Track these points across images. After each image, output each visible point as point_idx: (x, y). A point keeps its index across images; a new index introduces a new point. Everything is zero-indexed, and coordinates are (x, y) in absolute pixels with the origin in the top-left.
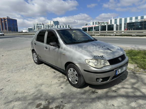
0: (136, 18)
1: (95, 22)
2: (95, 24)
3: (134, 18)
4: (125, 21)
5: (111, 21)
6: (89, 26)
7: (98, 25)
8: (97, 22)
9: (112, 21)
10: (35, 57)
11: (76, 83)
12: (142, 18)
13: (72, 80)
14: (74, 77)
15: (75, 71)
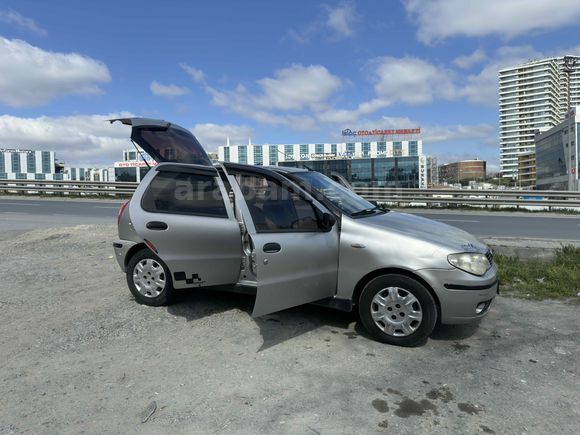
3: (296, 148)
5: (227, 150)
9: (230, 153)
10: (145, 277)
11: (413, 329)
12: (319, 150)
13: (394, 326)
14: (402, 314)
15: (410, 295)
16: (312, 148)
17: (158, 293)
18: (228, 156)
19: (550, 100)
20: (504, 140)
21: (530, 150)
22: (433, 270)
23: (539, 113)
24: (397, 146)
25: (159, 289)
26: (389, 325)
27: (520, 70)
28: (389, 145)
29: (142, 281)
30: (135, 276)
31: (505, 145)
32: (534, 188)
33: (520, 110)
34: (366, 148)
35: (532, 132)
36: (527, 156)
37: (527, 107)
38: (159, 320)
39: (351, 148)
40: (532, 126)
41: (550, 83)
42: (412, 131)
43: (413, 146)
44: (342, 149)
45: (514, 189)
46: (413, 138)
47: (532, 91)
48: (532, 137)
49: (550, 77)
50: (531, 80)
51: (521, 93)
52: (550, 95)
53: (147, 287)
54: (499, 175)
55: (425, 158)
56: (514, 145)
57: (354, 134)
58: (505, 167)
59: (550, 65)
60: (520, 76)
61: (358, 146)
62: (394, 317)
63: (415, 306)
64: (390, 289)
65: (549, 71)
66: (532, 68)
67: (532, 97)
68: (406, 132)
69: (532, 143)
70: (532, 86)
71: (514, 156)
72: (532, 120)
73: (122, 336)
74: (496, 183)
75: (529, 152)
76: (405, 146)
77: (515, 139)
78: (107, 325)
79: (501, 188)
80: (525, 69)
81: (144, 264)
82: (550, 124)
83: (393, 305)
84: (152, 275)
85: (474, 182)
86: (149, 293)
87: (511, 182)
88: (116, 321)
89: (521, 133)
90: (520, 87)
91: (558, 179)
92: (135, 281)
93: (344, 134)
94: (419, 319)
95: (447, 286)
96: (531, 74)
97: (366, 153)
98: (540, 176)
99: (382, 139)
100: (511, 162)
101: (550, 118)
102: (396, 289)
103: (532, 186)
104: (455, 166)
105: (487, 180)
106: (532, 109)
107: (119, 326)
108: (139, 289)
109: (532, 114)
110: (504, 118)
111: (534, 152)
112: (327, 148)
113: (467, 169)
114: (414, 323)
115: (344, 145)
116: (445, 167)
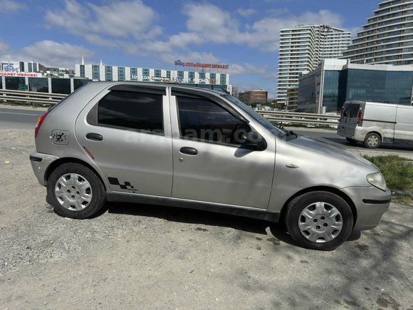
0: (146, 73)
1: (30, 64)
2: (30, 70)
3: (140, 71)
4: (122, 75)
5: (82, 68)
6: (9, 72)
7: (43, 74)
8: (35, 64)
9: (85, 69)
10: (69, 191)
11: (333, 237)
12: (158, 74)
13: (318, 235)
14: (326, 225)
15: (334, 209)
16: (152, 72)
17: (84, 207)
18: (84, 73)
19: (309, 54)
20: (280, 78)
21: (295, 85)
22: (356, 188)
23: (302, 62)
24: (213, 76)
25: (85, 203)
26: (314, 234)
27: (293, 31)
28: (208, 75)
29: (66, 195)
30: (57, 189)
31: (280, 81)
32: (296, 111)
33: (291, 58)
34: (191, 75)
35: (297, 73)
36: (293, 90)
37: (295, 56)
38: (89, 235)
39: (181, 75)
40: (297, 70)
41: (309, 42)
42: (224, 67)
43: (223, 77)
44: (174, 74)
45: (283, 111)
46: (224, 71)
47: (298, 46)
48: (297, 77)
49: (310, 38)
50: (299, 39)
51: (292, 47)
52: (309, 50)
53: (72, 201)
54: (275, 101)
55: (231, 86)
56: (285, 81)
57: (183, 65)
58: (279, 96)
59: (310, 30)
60: (293, 35)
61: (186, 74)
62: (318, 227)
63: (337, 218)
64: (317, 204)
65: (310, 34)
66: (300, 30)
67: (298, 50)
68: (219, 67)
69: (296, 81)
70: (299, 42)
71: (285, 89)
72: (297, 66)
73: (56, 258)
74: (273, 107)
75: (294, 87)
76: (218, 77)
77: (286, 78)
78: (33, 244)
79: (276, 110)
80: (296, 31)
81: (68, 178)
82: (308, 69)
83: (318, 218)
84: (77, 189)
85: (260, 105)
86: (73, 207)
87: (282, 107)
88: (43, 239)
89: (290, 74)
90: (292, 43)
91: (310, 106)
92: (57, 194)
93: (176, 63)
94: (340, 228)
95: (365, 201)
96: (299, 35)
97: (192, 80)
98: (299, 103)
99: (203, 71)
100: (283, 93)
101: (308, 65)
102: (323, 204)
103: (294, 110)
104: (248, 93)
105: (268, 104)
106: (298, 58)
107: (47, 244)
108: (61, 202)
109: (298, 62)
110: (281, 62)
111: (297, 87)
112: (164, 73)
113: (256, 96)
114: (335, 231)
115: (176, 72)
116: (242, 94)
